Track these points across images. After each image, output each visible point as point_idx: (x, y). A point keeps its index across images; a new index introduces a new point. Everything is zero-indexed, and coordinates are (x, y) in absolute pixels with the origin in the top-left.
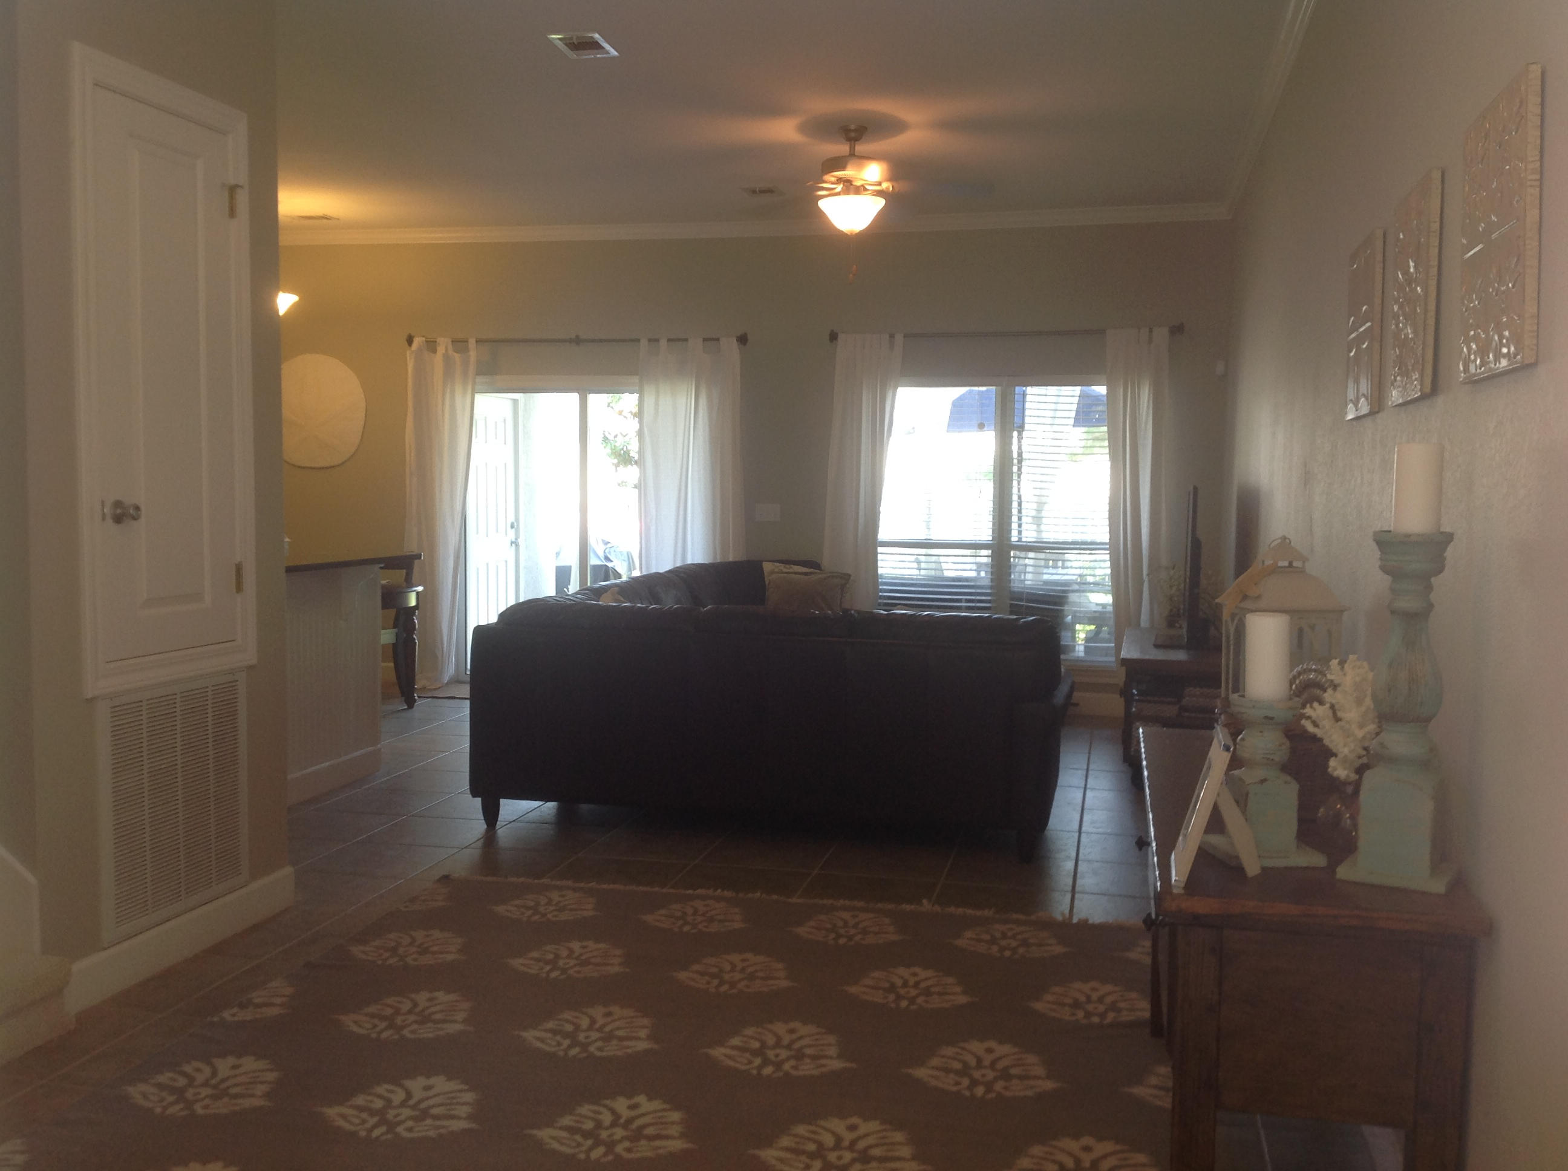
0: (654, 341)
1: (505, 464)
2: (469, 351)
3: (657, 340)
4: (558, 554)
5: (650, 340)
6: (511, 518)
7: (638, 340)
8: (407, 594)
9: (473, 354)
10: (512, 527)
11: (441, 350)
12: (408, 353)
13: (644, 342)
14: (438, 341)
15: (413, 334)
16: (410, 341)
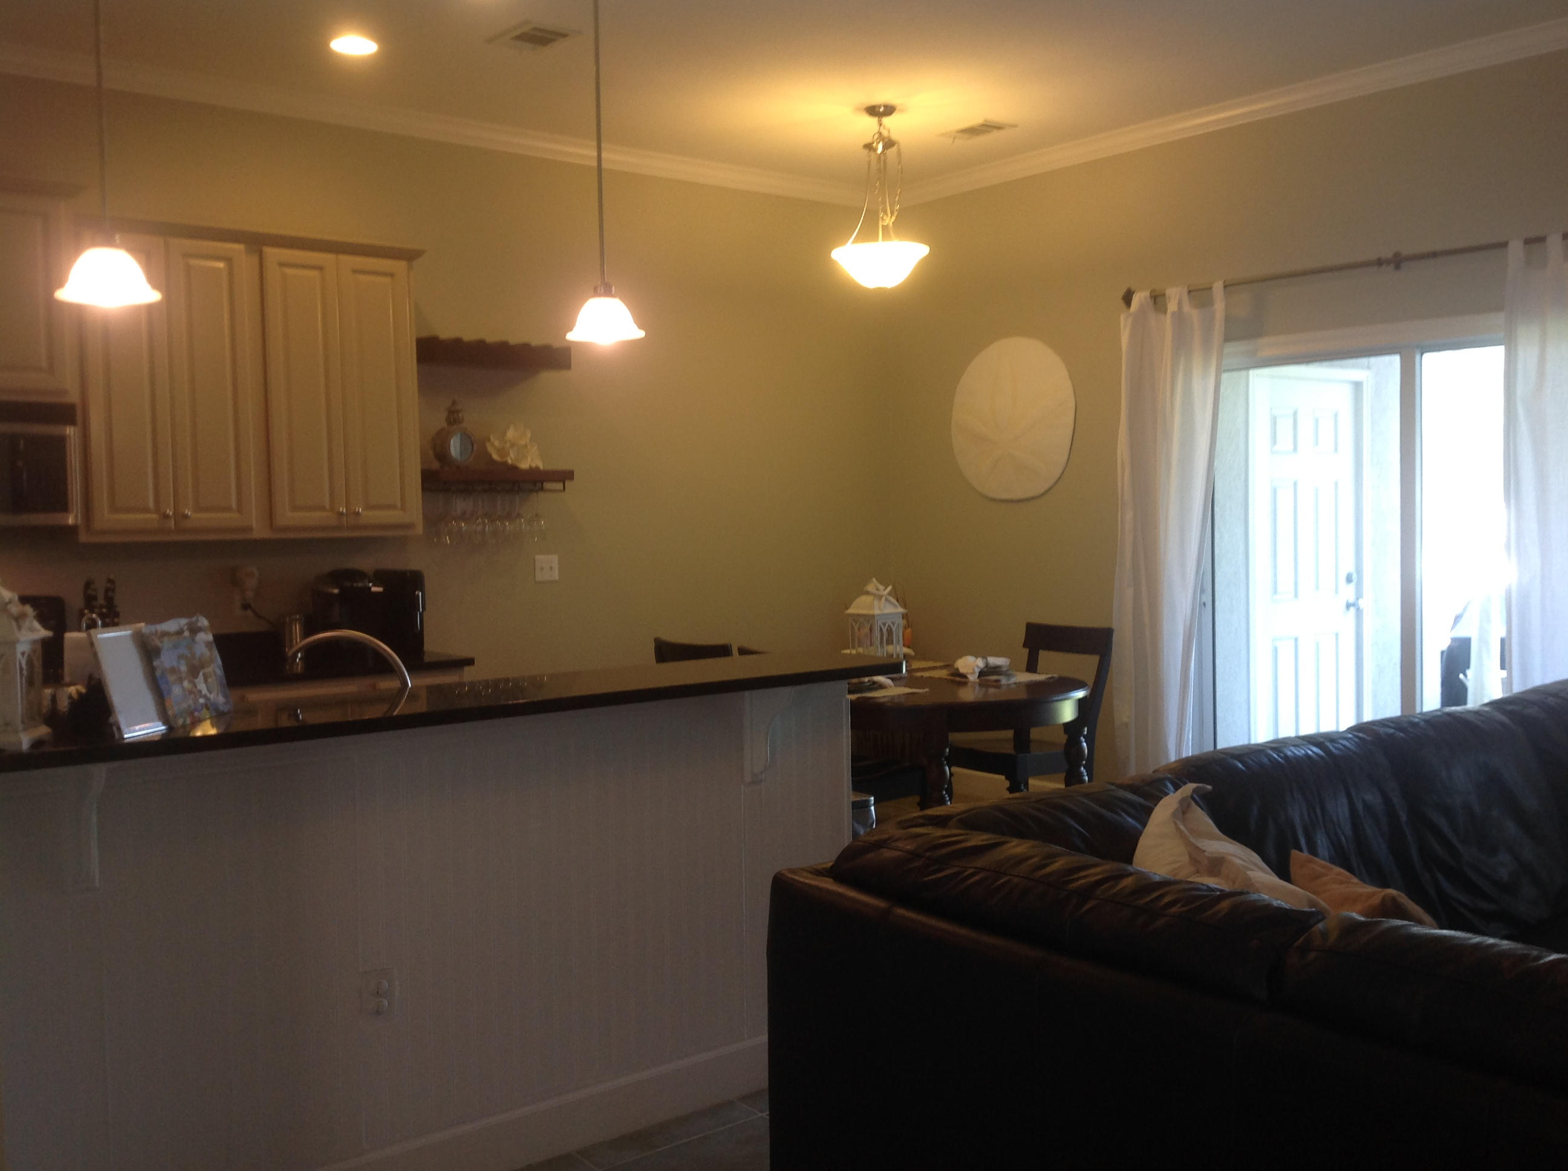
0: (1534, 241)
1: (1336, 484)
2: (1213, 305)
3: (1541, 240)
4: (1457, 619)
5: (1528, 242)
6: (1348, 566)
7: (1504, 245)
8: (1056, 703)
9: (1219, 306)
10: (1349, 579)
11: (1172, 307)
12: (1122, 317)
13: (1516, 248)
14: (1168, 292)
15: (1133, 288)
16: (1128, 298)
